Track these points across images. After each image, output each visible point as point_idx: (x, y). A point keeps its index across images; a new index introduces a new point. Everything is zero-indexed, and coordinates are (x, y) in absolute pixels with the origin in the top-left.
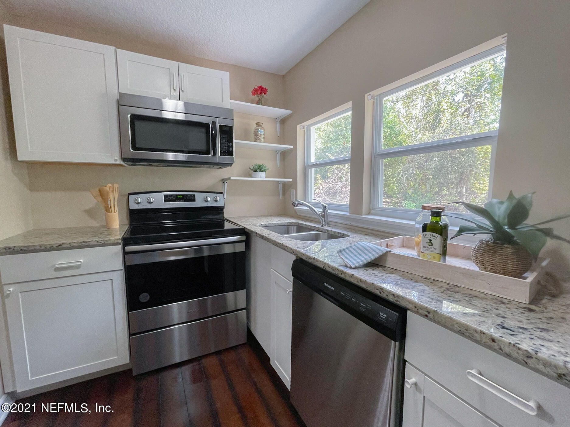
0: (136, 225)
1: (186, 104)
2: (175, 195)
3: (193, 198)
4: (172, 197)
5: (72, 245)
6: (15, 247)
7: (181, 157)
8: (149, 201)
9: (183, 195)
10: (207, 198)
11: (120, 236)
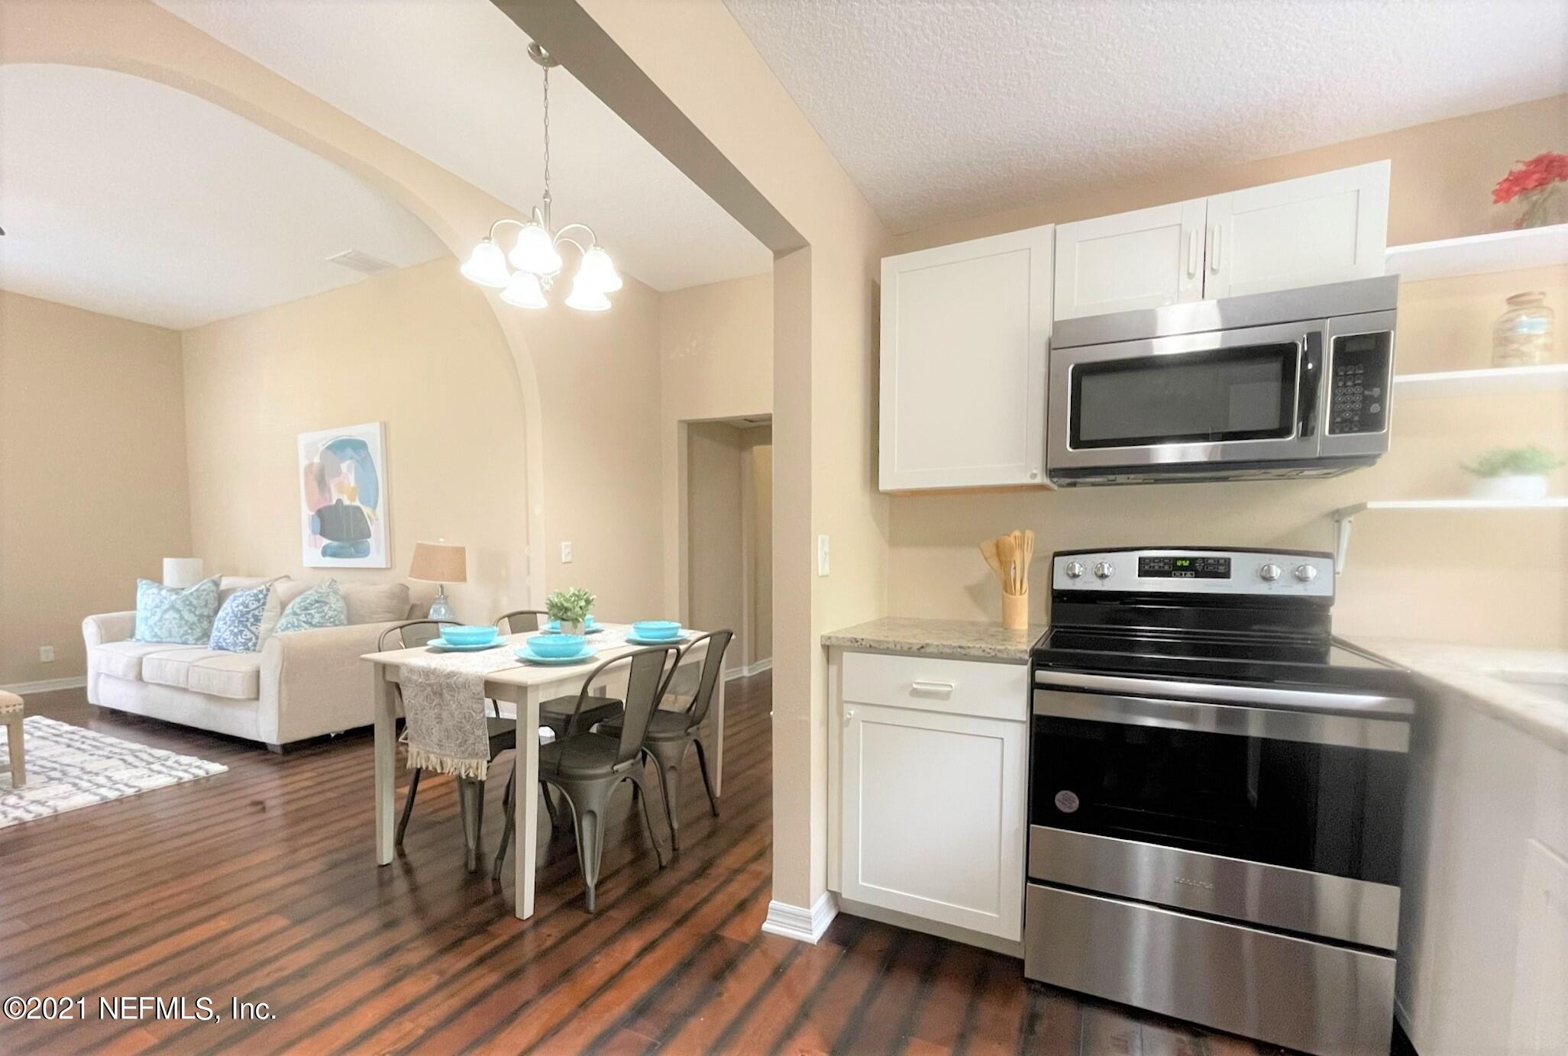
0: (1064, 627)
1: (1223, 305)
2: (1170, 559)
3: (1221, 569)
4: (1162, 565)
5: (941, 650)
6: (863, 639)
7: (1197, 452)
8: (1100, 573)
9: (1193, 560)
10: (1269, 570)
11: (1028, 646)
